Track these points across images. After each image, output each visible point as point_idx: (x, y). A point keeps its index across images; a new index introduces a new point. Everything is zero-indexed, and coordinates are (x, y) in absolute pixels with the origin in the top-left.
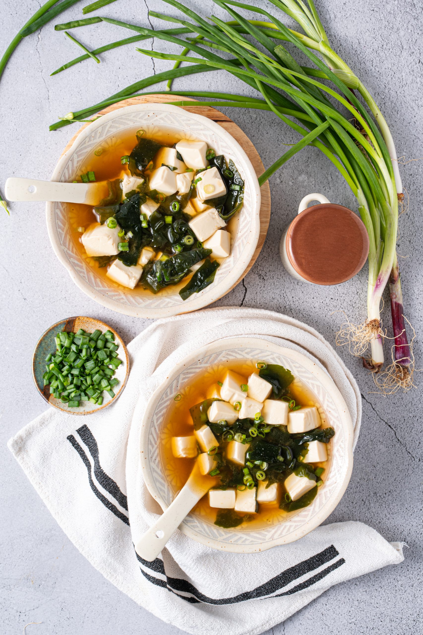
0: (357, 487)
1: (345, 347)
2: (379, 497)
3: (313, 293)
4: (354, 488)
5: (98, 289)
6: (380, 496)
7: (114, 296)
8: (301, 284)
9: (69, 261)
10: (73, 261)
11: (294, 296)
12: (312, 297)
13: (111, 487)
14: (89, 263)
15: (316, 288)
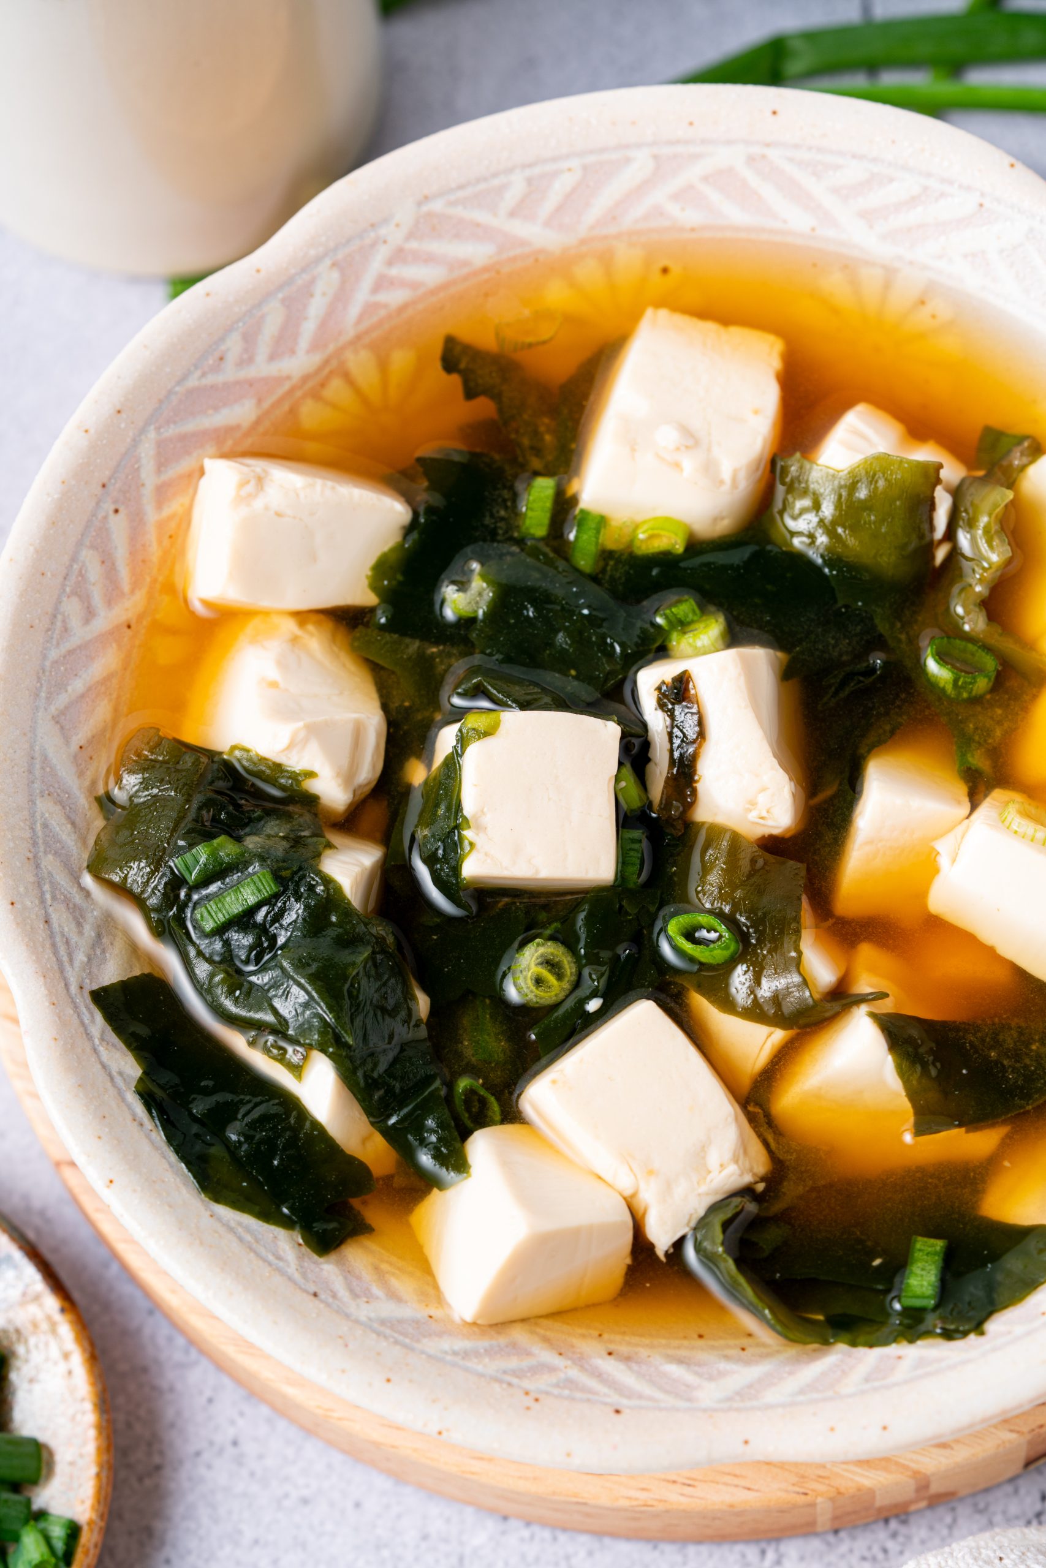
5: (147, 451)
7: (108, 562)
9: (318, 260)
10: (319, 288)
14: (316, 395)
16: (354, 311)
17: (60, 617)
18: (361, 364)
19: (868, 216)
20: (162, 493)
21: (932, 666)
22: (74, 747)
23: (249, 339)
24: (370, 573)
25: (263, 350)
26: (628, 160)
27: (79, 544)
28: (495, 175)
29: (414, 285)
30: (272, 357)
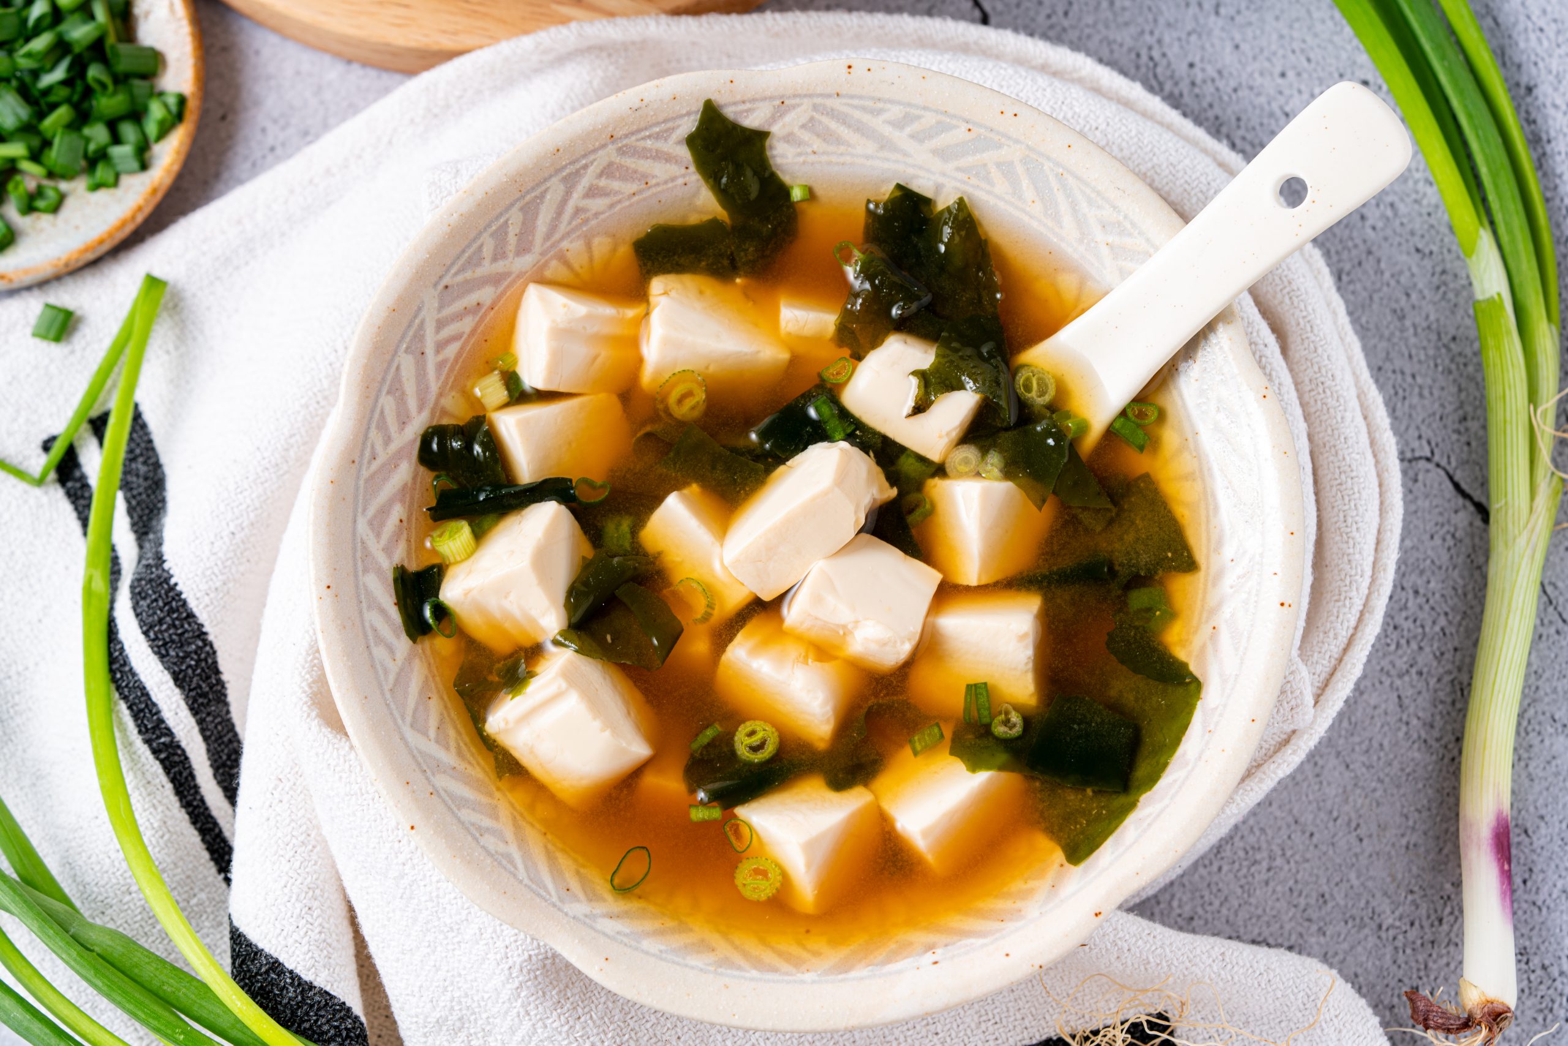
0: (1440, 921)
1: (1414, 296)
2: (1539, 972)
3: (1281, 52)
4: (1426, 924)
6: (1544, 968)
8: (1232, 11)
11: (1197, 60)
12: (1277, 70)
13: (188, 655)
15: (1295, 34)
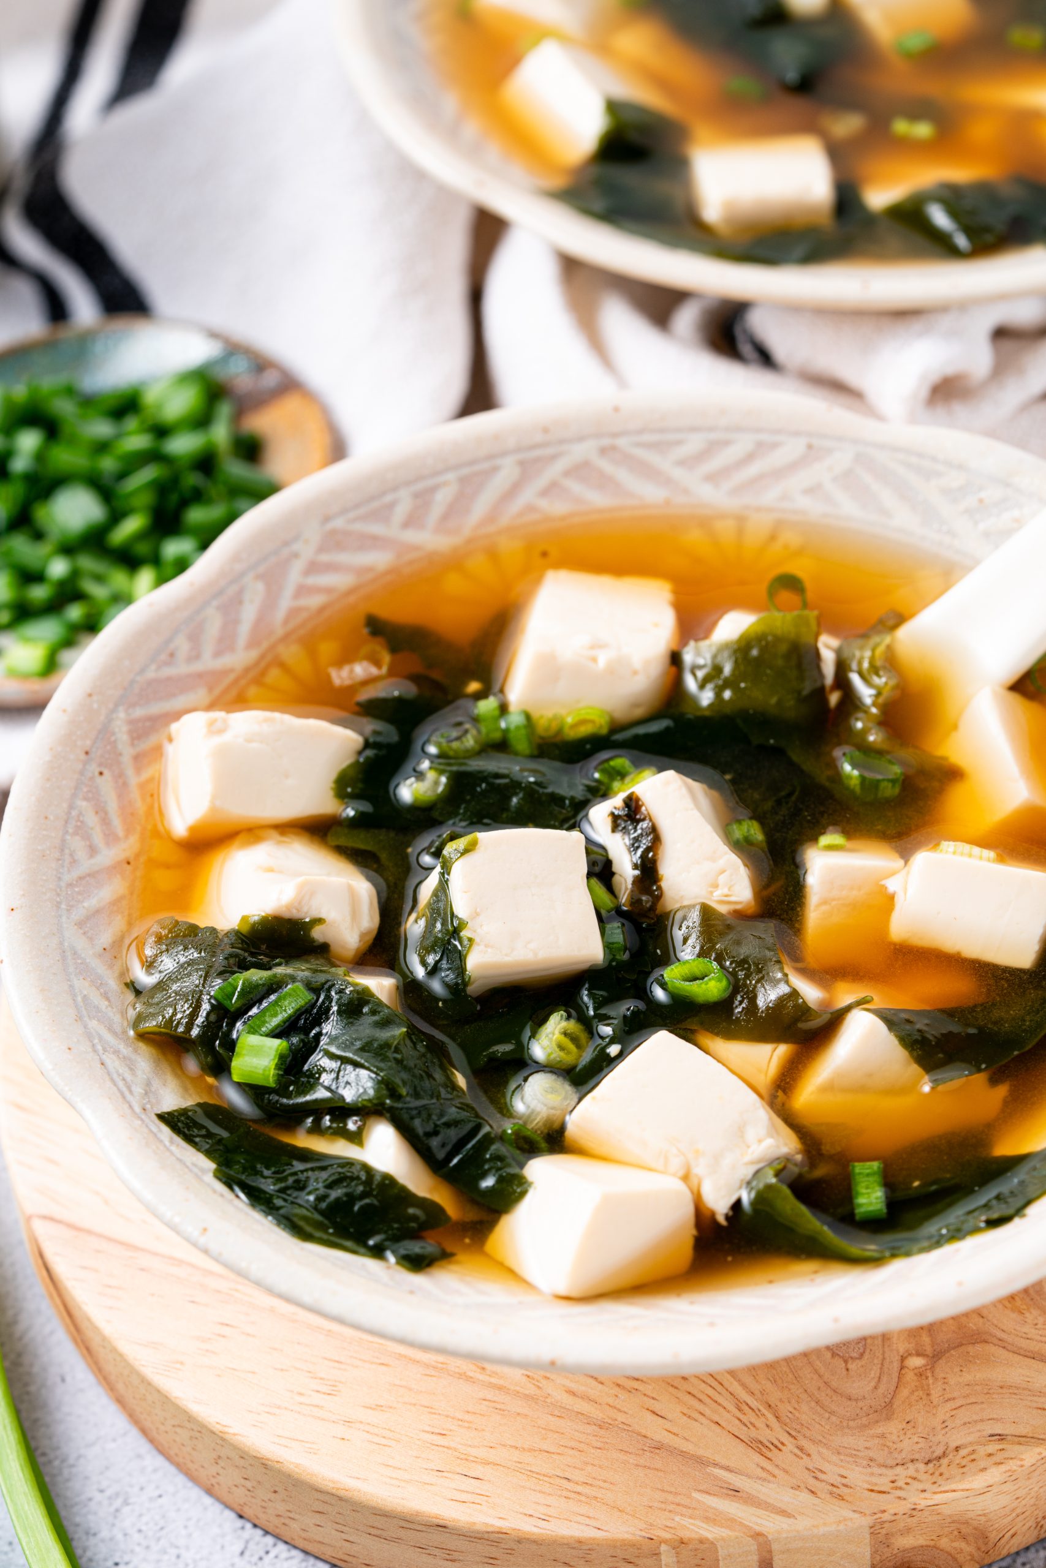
9: (243, 574)
10: (247, 596)
16: (280, 614)
17: (67, 851)
18: (292, 653)
19: (712, 478)
20: (140, 760)
21: (847, 768)
22: (99, 949)
23: (195, 638)
24: (333, 785)
25: (208, 649)
26: (495, 469)
27: (74, 796)
28: (384, 493)
29: (328, 590)
30: (218, 654)
